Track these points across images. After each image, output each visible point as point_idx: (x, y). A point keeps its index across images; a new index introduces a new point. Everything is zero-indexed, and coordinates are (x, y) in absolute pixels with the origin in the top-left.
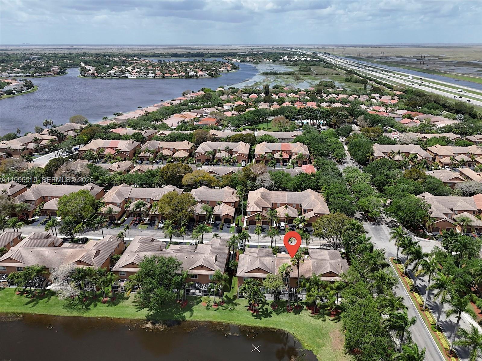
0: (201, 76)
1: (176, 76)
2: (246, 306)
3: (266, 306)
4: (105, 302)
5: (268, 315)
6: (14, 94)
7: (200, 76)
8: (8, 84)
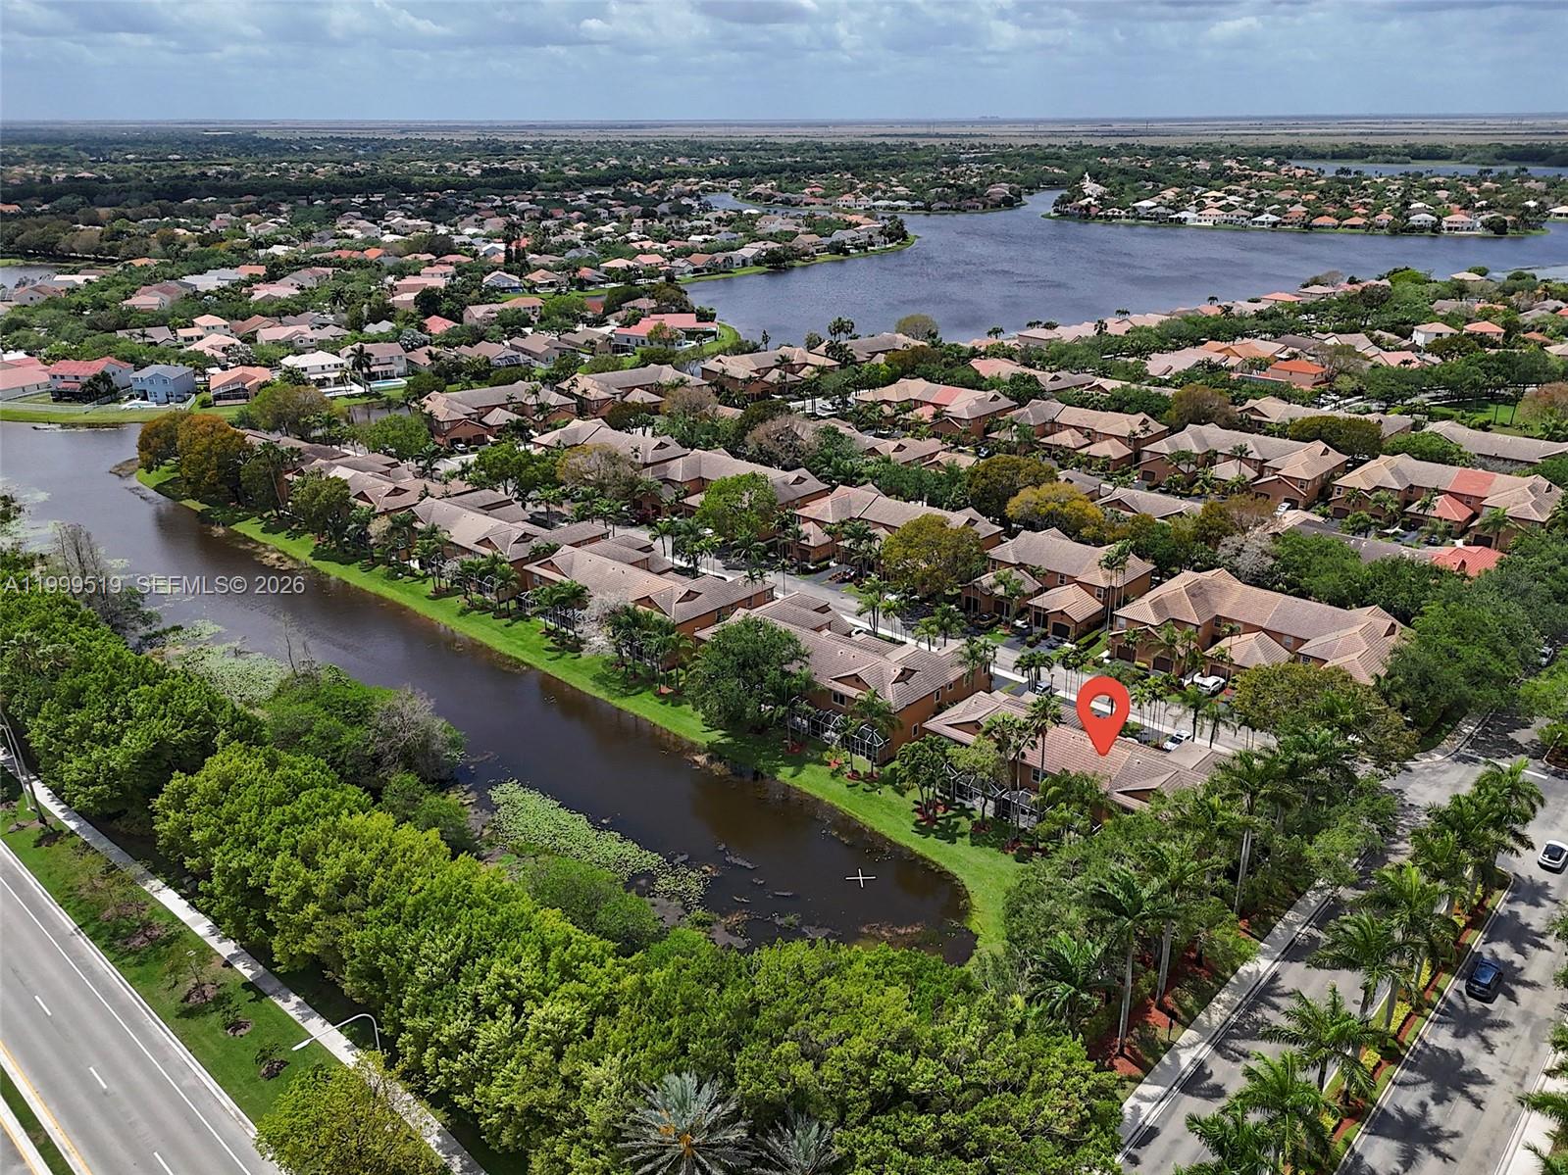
0: (1456, 229)
1: (1353, 227)
2: (916, 802)
3: (963, 819)
4: (660, 695)
5: (950, 835)
6: (847, 253)
7: (1450, 229)
8: (849, 226)
